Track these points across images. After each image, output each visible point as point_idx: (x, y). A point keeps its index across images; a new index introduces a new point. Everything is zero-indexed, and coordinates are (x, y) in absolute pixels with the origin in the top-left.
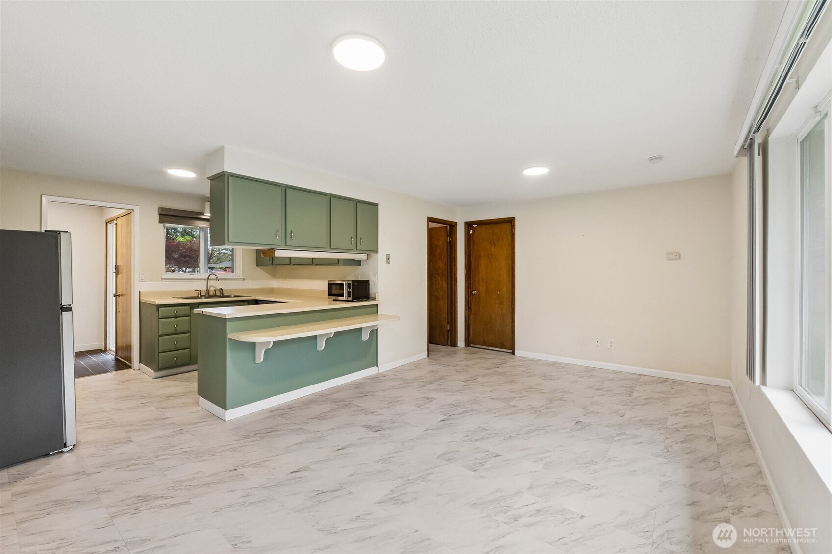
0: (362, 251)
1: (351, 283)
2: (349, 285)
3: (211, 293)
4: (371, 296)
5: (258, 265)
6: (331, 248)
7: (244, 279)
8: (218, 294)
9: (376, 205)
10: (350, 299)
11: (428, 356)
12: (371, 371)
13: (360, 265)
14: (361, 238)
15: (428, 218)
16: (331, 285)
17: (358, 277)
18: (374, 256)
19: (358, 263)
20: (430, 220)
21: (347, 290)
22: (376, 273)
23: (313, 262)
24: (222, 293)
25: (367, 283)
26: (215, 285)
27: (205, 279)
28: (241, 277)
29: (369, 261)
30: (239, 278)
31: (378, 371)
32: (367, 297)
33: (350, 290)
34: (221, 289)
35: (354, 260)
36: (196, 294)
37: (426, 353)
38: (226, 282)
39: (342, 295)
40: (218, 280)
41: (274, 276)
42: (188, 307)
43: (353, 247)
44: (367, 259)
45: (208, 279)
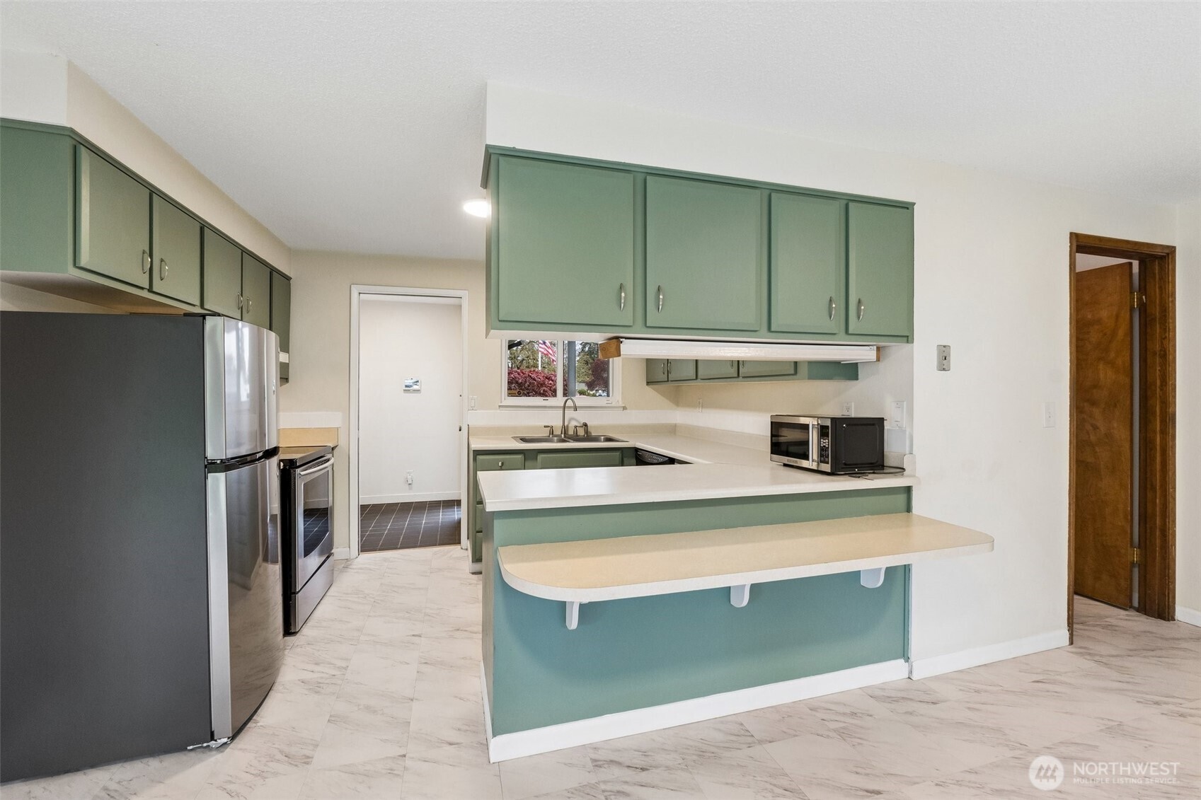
0: (864, 337)
1: (828, 423)
2: (823, 431)
3: (571, 432)
4: (890, 460)
5: (648, 383)
6: (770, 328)
7: (624, 408)
8: (581, 432)
9: (907, 207)
10: (827, 467)
11: (1071, 643)
12: (889, 672)
13: (856, 377)
14: (859, 302)
15: (1075, 237)
16: (777, 427)
17: (848, 409)
18: (897, 350)
19: (850, 371)
20: (1082, 244)
21: (819, 442)
22: (906, 398)
23: (738, 371)
24: (587, 432)
25: (877, 425)
26: (576, 419)
27: (560, 407)
28: (621, 404)
29: (881, 365)
30: (617, 405)
31: (911, 672)
32: (877, 464)
33: (826, 442)
34: (585, 425)
35: (837, 364)
36: (545, 433)
37: (1067, 634)
38: (593, 412)
39: (806, 457)
40: (576, 408)
41: (677, 400)
42: (520, 457)
43: (835, 324)
44: (878, 360)
45: (564, 407)
